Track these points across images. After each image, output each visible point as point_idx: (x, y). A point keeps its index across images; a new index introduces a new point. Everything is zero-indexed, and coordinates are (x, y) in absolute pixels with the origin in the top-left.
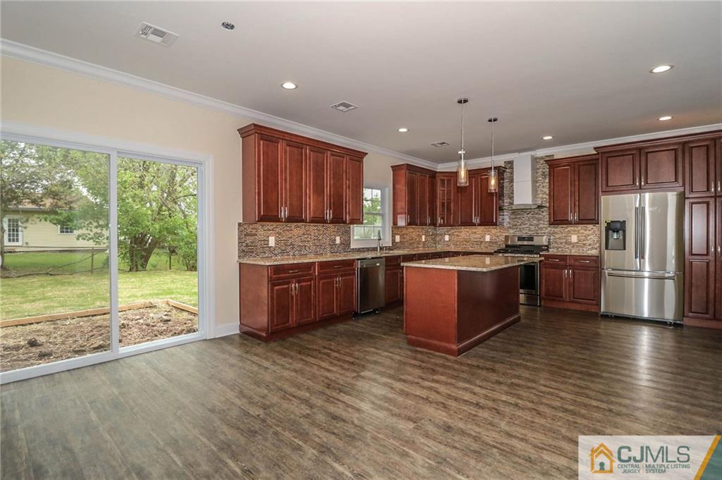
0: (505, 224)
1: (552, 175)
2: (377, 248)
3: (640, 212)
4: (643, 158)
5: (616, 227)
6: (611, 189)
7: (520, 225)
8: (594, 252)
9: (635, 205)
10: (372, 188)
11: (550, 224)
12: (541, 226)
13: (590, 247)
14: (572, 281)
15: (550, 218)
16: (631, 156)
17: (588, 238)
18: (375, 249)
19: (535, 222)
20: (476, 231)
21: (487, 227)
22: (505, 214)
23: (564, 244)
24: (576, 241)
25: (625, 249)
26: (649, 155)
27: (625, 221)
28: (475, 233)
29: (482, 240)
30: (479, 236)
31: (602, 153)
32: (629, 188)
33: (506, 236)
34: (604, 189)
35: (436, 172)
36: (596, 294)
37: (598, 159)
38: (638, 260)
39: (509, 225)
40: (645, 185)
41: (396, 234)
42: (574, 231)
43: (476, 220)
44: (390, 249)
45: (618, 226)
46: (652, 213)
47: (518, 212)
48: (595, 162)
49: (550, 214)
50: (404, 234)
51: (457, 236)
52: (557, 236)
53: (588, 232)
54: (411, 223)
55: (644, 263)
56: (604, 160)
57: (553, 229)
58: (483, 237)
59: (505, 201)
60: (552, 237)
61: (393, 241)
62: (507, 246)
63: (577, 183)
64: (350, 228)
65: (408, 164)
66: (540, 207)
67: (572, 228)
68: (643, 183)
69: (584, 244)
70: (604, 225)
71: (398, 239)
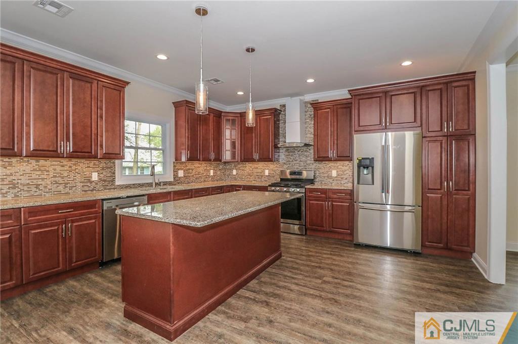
0: (280, 160)
1: (316, 117)
2: (152, 183)
3: (385, 149)
4: (388, 100)
5: (366, 164)
6: (361, 128)
7: (292, 161)
8: (349, 186)
9: (381, 143)
10: (149, 123)
11: (315, 160)
12: (309, 162)
13: (346, 181)
14: (331, 211)
15: (314, 154)
16: (379, 98)
17: (345, 173)
18: (150, 185)
19: (304, 159)
20: (257, 166)
21: (266, 163)
22: (281, 151)
23: (326, 178)
24: (336, 176)
25: (373, 184)
26: (393, 97)
27: (373, 158)
28: (257, 168)
29: (262, 174)
30: (260, 171)
31: (355, 95)
32: (377, 127)
33: (281, 171)
34: (357, 128)
35: (222, 112)
36: (350, 224)
37: (352, 103)
38: (384, 194)
39: (284, 161)
40: (389, 125)
41: (179, 169)
42: (334, 167)
43: (256, 156)
44: (170, 183)
45: (367, 162)
46: (394, 150)
47: (291, 149)
48: (349, 105)
49: (314, 152)
50: (189, 169)
51: (243, 170)
52: (321, 171)
53: (344, 168)
54: (192, 158)
55: (389, 196)
56: (357, 102)
57: (318, 165)
58: (263, 171)
59: (280, 140)
60: (317, 172)
61: (176, 176)
62: (282, 180)
63: (336, 124)
64: (114, 163)
65: (186, 101)
66: (306, 145)
67: (333, 164)
68: (388, 124)
69: (342, 178)
70: (356, 162)
71: (181, 174)
